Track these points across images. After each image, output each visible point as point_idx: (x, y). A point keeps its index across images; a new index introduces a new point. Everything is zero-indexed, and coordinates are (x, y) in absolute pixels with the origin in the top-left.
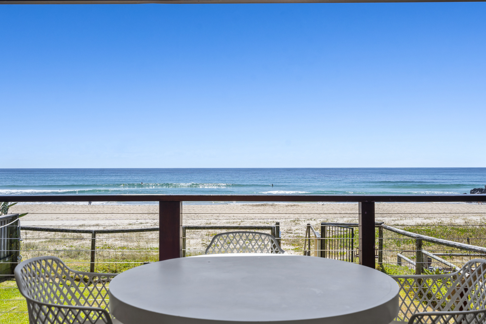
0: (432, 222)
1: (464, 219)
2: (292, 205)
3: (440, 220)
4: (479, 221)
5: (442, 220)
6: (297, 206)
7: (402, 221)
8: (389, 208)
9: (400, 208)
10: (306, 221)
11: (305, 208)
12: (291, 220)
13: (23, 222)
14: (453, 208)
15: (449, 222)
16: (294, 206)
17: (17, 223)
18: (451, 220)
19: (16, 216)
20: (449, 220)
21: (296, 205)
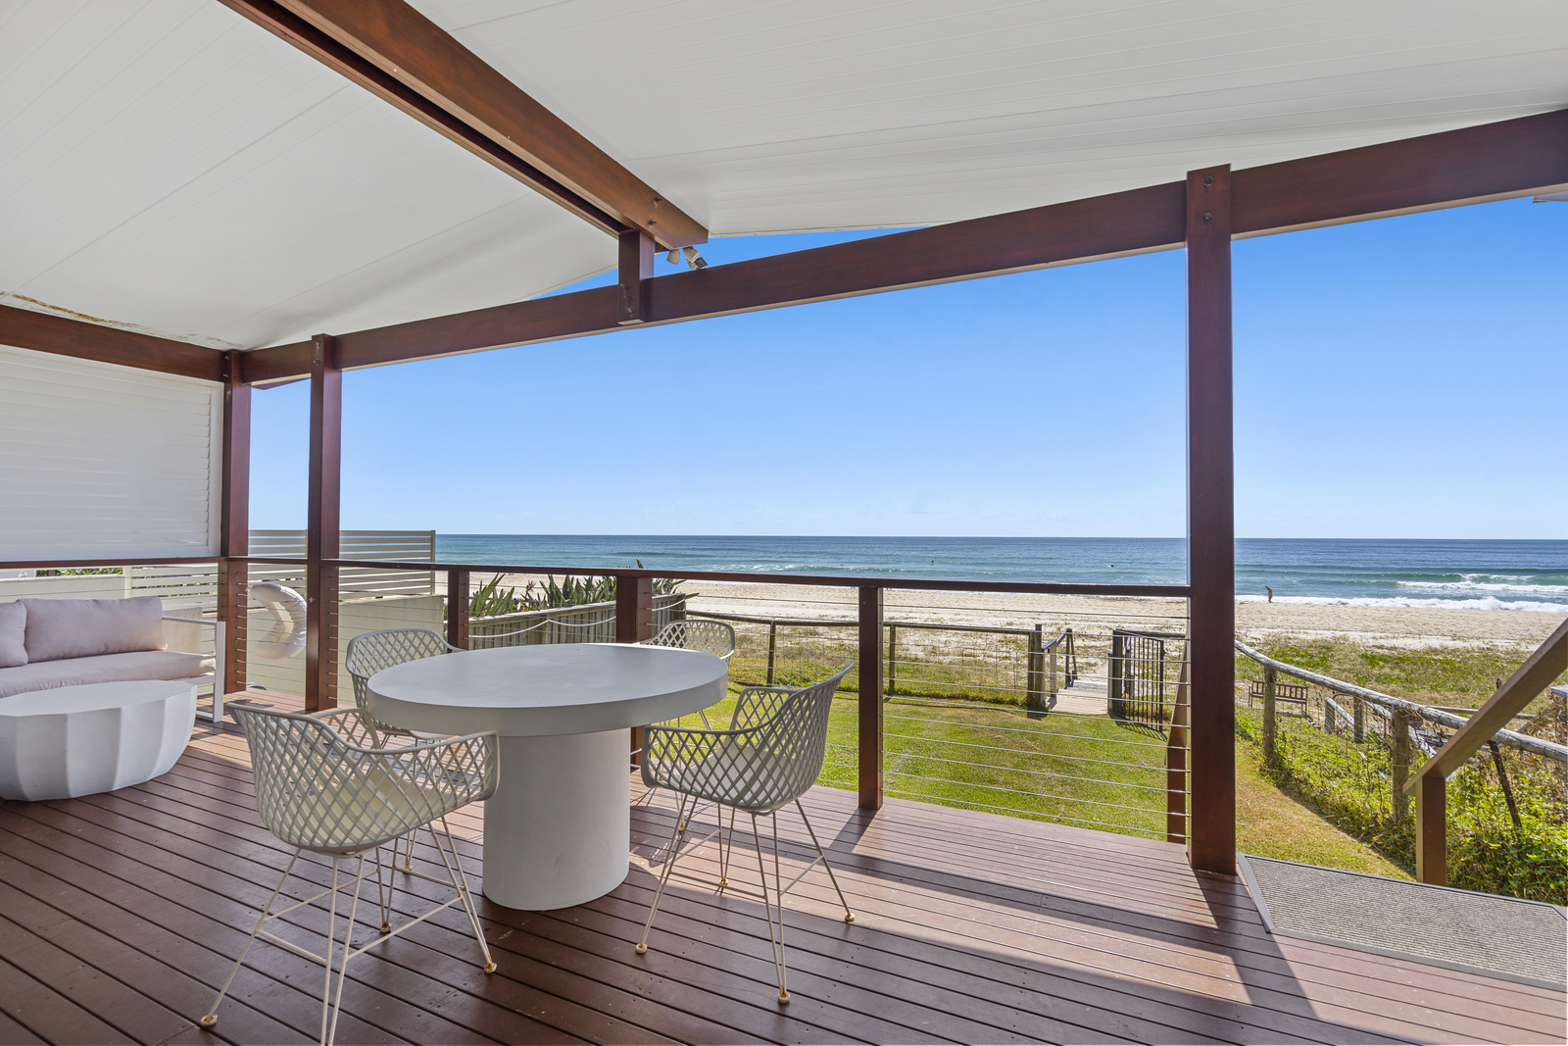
7: (1394, 640)
13: (691, 605)
17: (683, 605)
19: (682, 596)
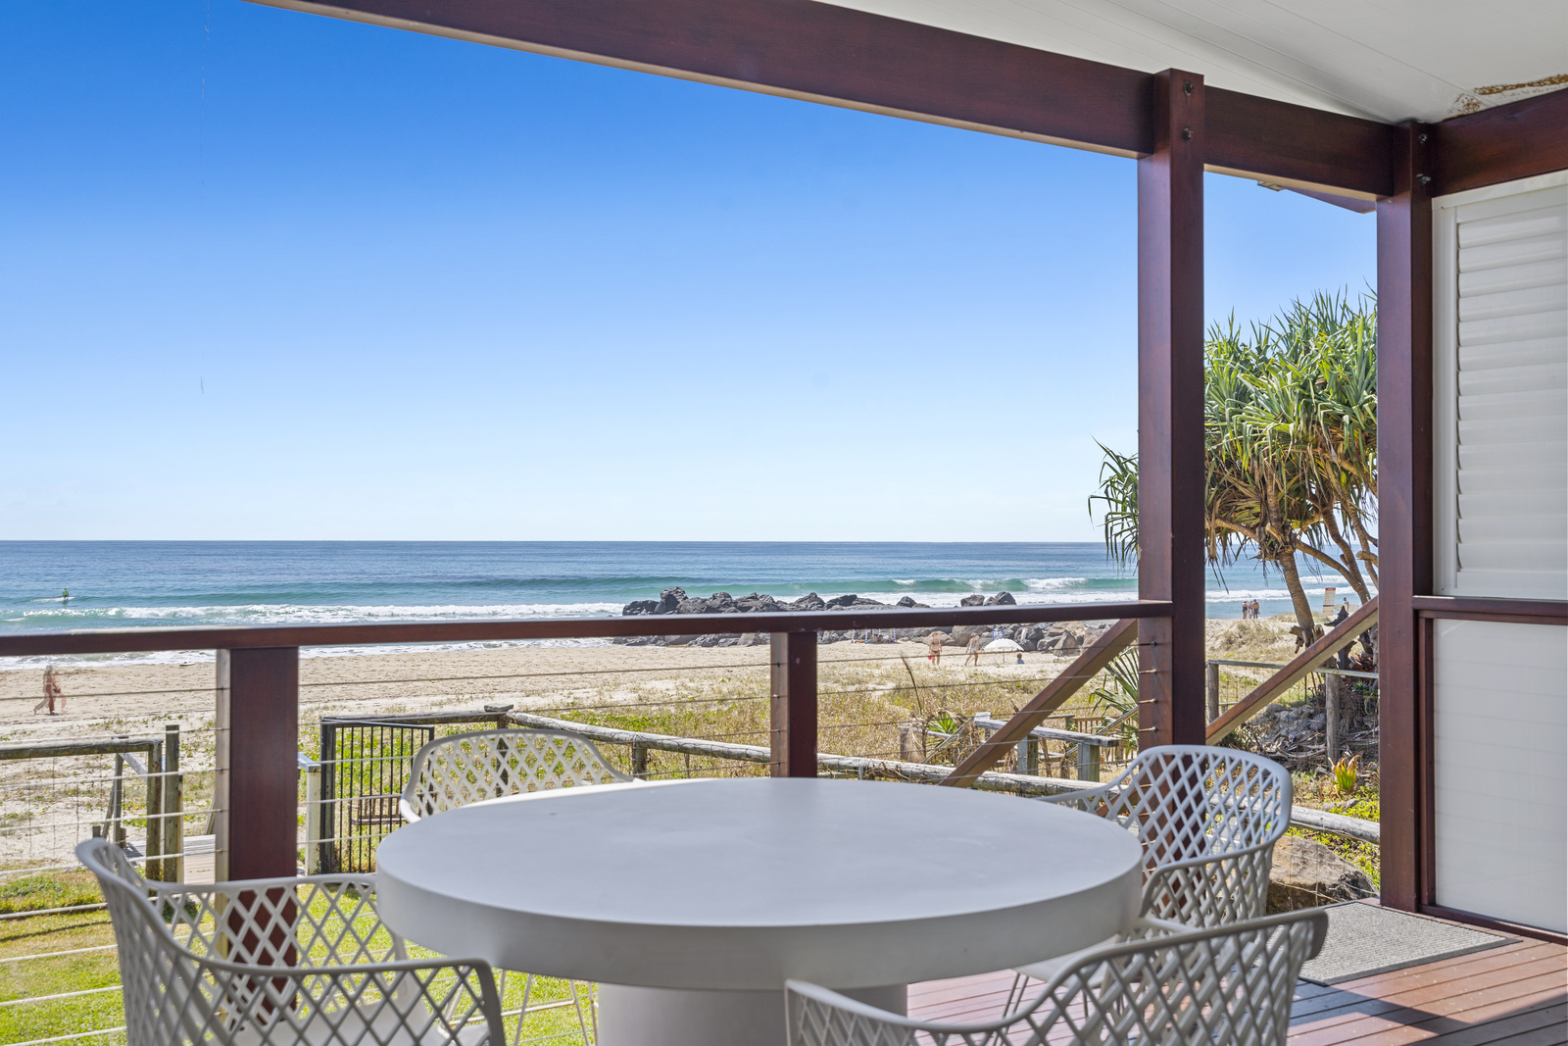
0: (551, 702)
1: (634, 690)
2: (69, 670)
3: (572, 696)
4: (674, 692)
5: (577, 696)
6: (90, 675)
8: (403, 668)
9: (437, 666)
10: (150, 722)
11: (120, 680)
12: (94, 722)
14: (585, 660)
15: (597, 699)
16: (76, 676)
18: (600, 693)
20: (595, 694)
21: (85, 672)
